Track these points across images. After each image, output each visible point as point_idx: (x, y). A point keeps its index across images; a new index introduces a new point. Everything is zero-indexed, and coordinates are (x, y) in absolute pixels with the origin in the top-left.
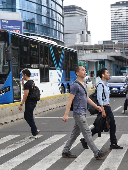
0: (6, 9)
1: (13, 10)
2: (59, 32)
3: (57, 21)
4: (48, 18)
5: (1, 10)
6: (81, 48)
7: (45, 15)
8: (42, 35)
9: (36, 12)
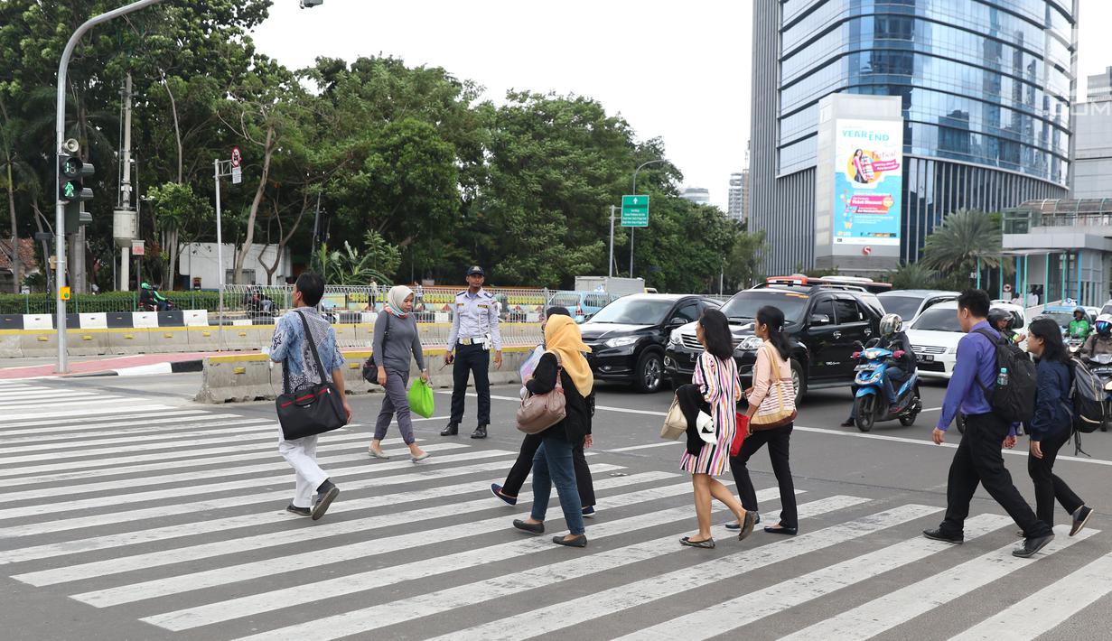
0: (857, 89)
1: (876, 88)
2: (1055, 155)
3: (1045, 121)
4: (1018, 112)
5: (855, 93)
6: (1094, 208)
7: (1010, 104)
8: (995, 164)
9: (980, 95)
